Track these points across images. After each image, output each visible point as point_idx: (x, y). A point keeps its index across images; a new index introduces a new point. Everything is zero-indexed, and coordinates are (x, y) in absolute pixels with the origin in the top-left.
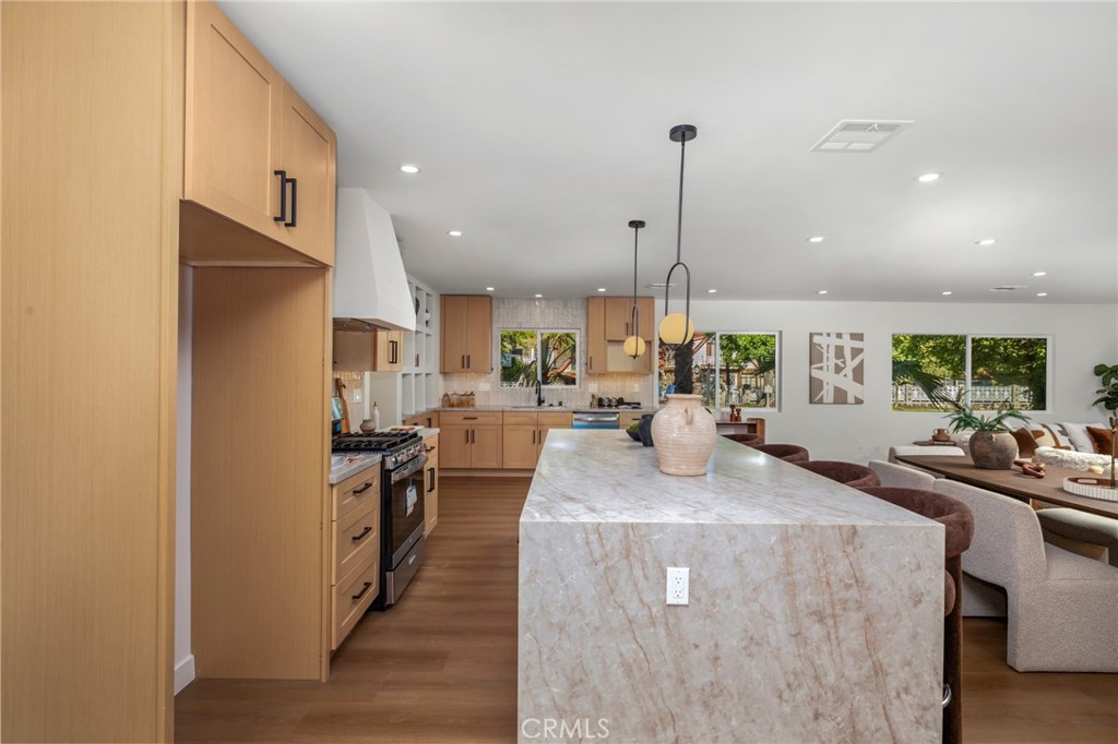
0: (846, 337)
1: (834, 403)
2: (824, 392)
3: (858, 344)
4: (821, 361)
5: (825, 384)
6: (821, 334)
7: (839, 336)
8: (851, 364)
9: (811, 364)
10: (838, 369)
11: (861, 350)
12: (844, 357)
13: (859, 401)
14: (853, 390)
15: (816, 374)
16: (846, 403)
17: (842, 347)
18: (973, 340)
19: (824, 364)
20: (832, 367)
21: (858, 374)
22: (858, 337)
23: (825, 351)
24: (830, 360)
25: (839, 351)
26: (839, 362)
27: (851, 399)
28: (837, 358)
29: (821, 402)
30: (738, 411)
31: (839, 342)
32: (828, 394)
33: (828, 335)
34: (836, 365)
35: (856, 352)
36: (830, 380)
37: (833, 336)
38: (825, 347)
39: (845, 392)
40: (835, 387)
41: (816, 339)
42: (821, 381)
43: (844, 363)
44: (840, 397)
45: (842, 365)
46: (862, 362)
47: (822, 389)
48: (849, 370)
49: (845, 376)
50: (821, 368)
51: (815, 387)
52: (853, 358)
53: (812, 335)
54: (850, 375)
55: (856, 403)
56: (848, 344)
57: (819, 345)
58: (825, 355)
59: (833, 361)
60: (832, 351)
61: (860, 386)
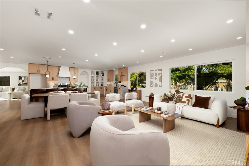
0: (157, 70)
1: (155, 87)
3: (160, 72)
4: (152, 77)
6: (152, 70)
7: (156, 70)
8: (159, 77)
10: (156, 79)
12: (157, 75)
14: (159, 84)
15: (152, 80)
16: (157, 87)
19: (153, 78)
21: (160, 80)
22: (161, 70)
23: (153, 74)
26: (156, 77)
27: (158, 86)
28: (155, 76)
29: (152, 86)
30: (137, 88)
31: (156, 72)
32: (154, 85)
33: (154, 70)
35: (159, 74)
36: (154, 81)
37: (155, 71)
39: (157, 84)
40: (155, 83)
41: (152, 72)
42: (152, 82)
43: (157, 77)
44: (156, 86)
45: (157, 78)
46: (161, 76)
47: (152, 83)
48: (158, 79)
50: (152, 78)
51: (151, 82)
52: (159, 75)
53: (151, 71)
54: (158, 80)
55: (159, 87)
56: (158, 72)
57: (152, 73)
58: (153, 75)
59: (155, 77)
60: (155, 74)
61: (161, 83)
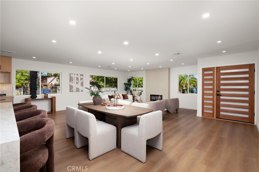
0: (79, 75)
1: (76, 91)
2: (73, 89)
3: (82, 77)
4: (73, 81)
5: (74, 87)
6: (73, 74)
7: (77, 75)
8: (80, 82)
9: (70, 82)
10: (77, 83)
11: (83, 79)
12: (78, 80)
13: (82, 91)
15: (71, 84)
17: (78, 78)
18: (106, 77)
19: (73, 82)
20: (76, 83)
21: (82, 84)
22: (82, 75)
23: (74, 78)
24: (75, 81)
26: (77, 81)
27: (80, 90)
28: (77, 80)
29: (73, 91)
30: (47, 95)
31: (77, 76)
32: (74, 89)
33: (75, 74)
34: (77, 82)
35: (81, 79)
36: (75, 86)
37: (76, 75)
39: (79, 89)
40: (76, 88)
41: (71, 75)
42: (73, 86)
43: (79, 81)
45: (78, 82)
46: (83, 82)
47: (73, 88)
48: (80, 83)
49: (79, 85)
50: (73, 83)
51: (71, 87)
56: (80, 77)
57: (72, 77)
59: (76, 81)
60: (76, 78)
61: (82, 87)
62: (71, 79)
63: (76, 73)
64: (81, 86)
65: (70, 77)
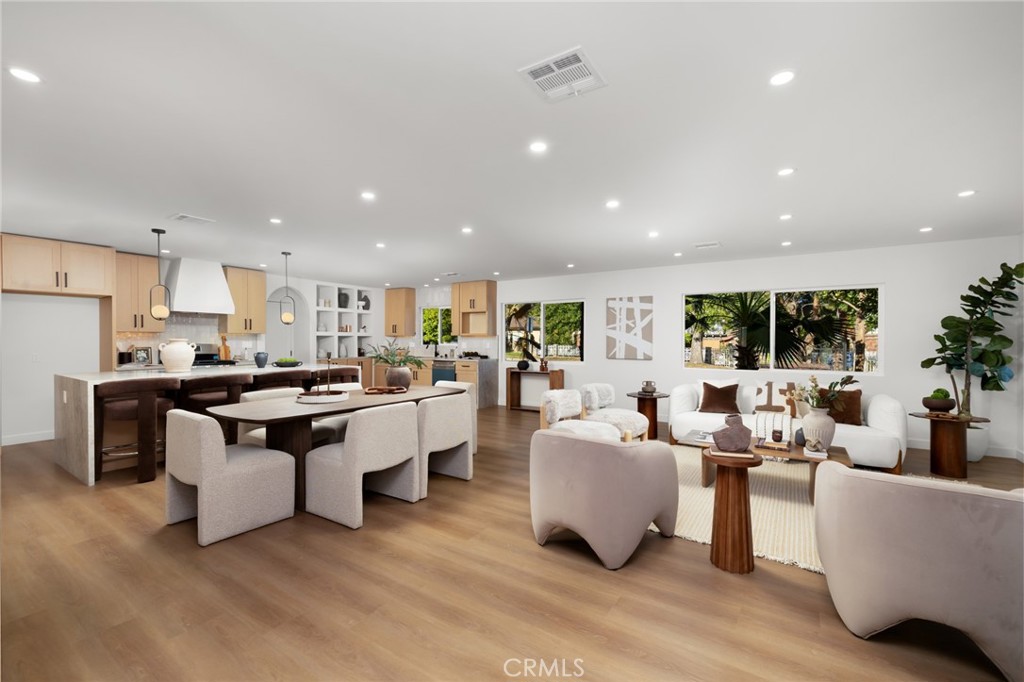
0: (636, 301)
1: (626, 359)
2: (616, 349)
3: (646, 306)
4: (615, 323)
5: (618, 342)
6: (615, 299)
7: (630, 299)
8: (640, 324)
9: (608, 324)
10: (629, 329)
11: (650, 311)
12: (634, 318)
13: (648, 358)
14: (642, 347)
15: (612, 334)
16: (636, 359)
17: (633, 310)
18: (777, 294)
19: (617, 325)
20: (624, 328)
21: (648, 332)
22: (648, 299)
23: (617, 314)
24: (622, 321)
25: (630, 313)
26: (630, 323)
27: (640, 355)
28: (628, 319)
29: (613, 357)
30: (546, 364)
31: (630, 305)
32: (620, 351)
33: (621, 299)
34: (628, 325)
35: (645, 313)
36: (623, 339)
37: (625, 300)
38: (618, 311)
39: (635, 349)
40: (626, 345)
41: (611, 304)
42: (614, 340)
43: (634, 323)
44: (631, 354)
45: (633, 326)
46: (651, 321)
47: (614, 346)
48: (638, 330)
49: (635, 334)
50: (614, 329)
51: (611, 343)
52: (642, 319)
53: (608, 300)
54: (640, 334)
55: (645, 359)
56: (637, 306)
57: (613, 309)
58: (618, 317)
59: (625, 322)
60: (624, 313)
61: (649, 343)
62: (611, 318)
63: (625, 296)
64: (644, 338)
65: (608, 308)
